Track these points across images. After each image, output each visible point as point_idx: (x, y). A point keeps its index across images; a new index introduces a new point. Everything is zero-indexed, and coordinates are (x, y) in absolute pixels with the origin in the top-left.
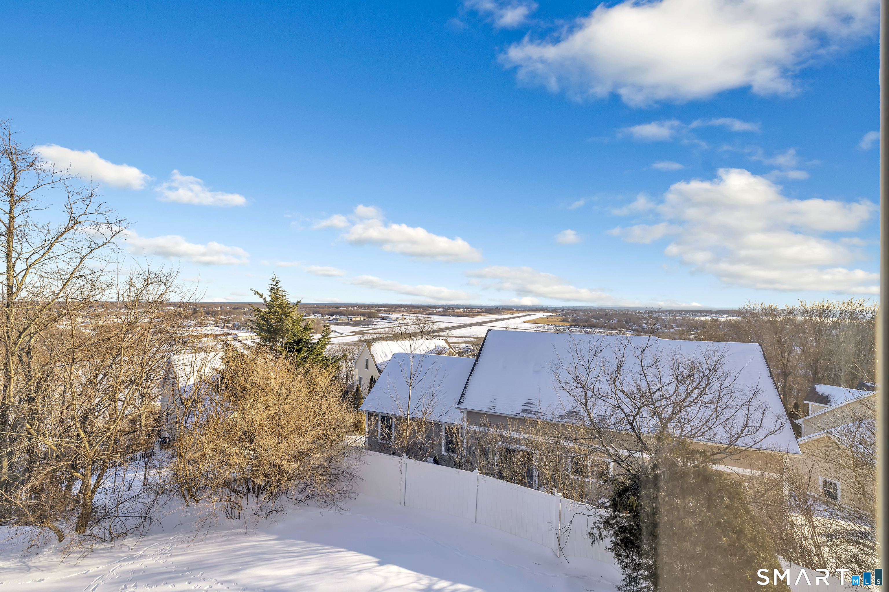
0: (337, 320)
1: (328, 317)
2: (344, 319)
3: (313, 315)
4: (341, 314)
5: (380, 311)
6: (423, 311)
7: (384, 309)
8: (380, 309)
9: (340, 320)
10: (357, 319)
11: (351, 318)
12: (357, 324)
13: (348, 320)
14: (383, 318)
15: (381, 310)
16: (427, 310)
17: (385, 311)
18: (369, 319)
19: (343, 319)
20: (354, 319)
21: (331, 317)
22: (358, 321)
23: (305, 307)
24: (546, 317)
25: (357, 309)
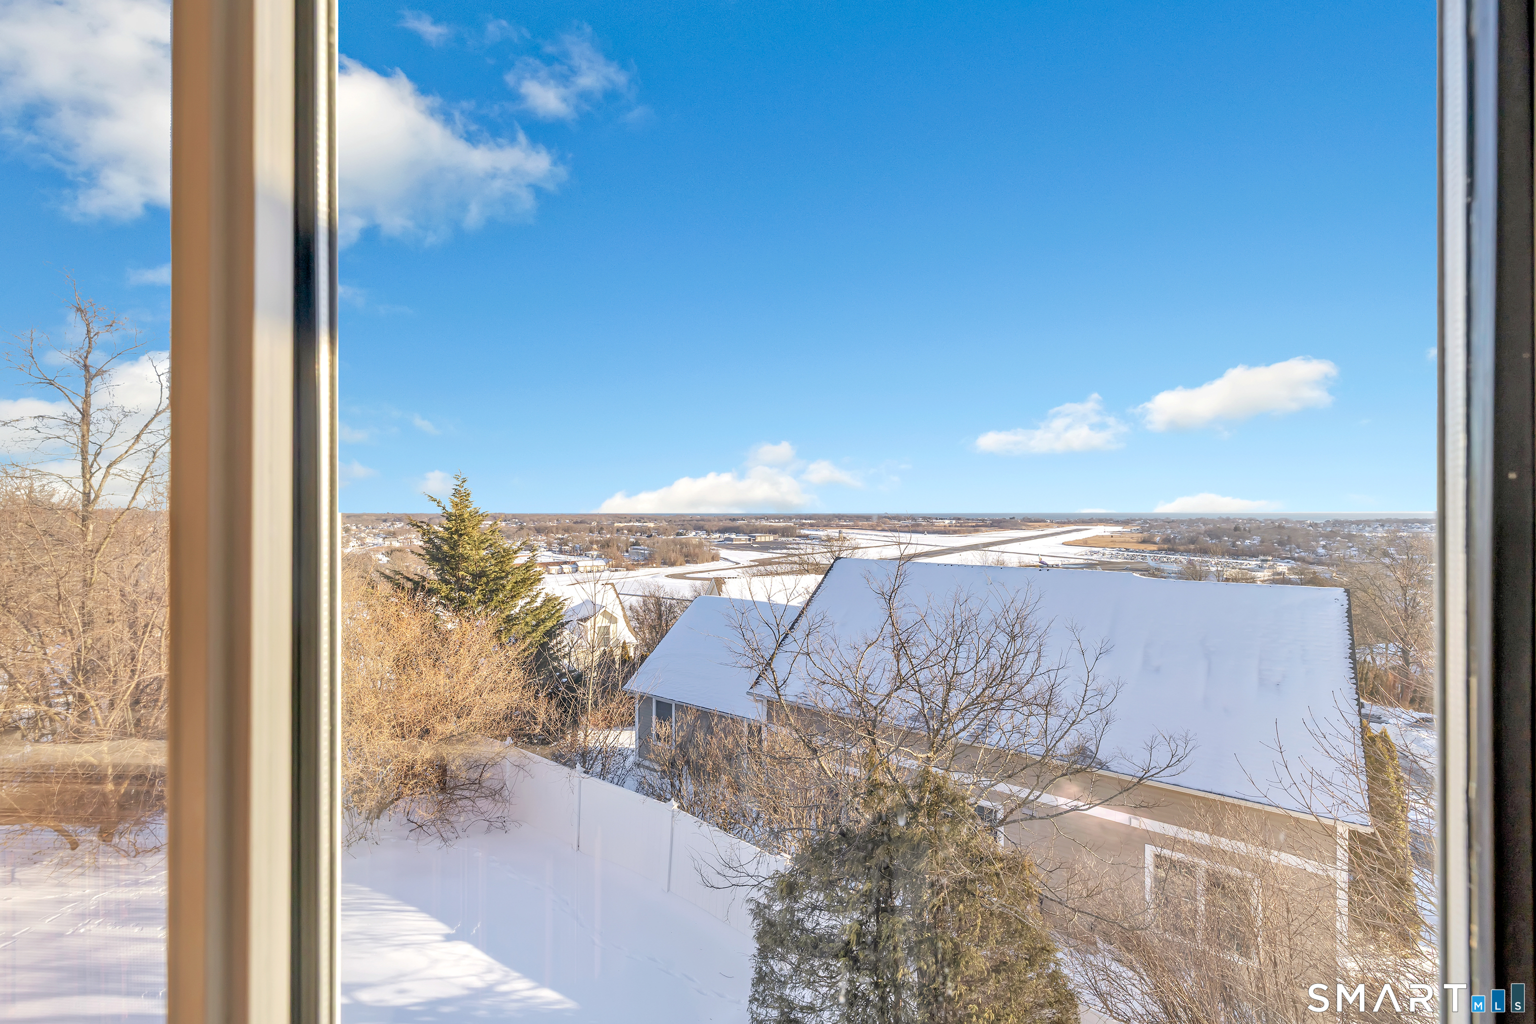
0: (732, 540)
1: (717, 535)
2: (743, 539)
3: (694, 533)
4: (737, 530)
5: (803, 526)
6: (877, 525)
7: (809, 521)
8: (804, 521)
9: (736, 540)
10: (763, 539)
11: (755, 537)
12: (764, 547)
13: (750, 540)
14: (806, 537)
15: (804, 524)
16: (884, 523)
17: (811, 525)
18: (784, 539)
19: (740, 540)
20: (758, 540)
21: (722, 535)
22: (765, 542)
23: (683, 519)
24: (1109, 534)
25: (764, 523)
